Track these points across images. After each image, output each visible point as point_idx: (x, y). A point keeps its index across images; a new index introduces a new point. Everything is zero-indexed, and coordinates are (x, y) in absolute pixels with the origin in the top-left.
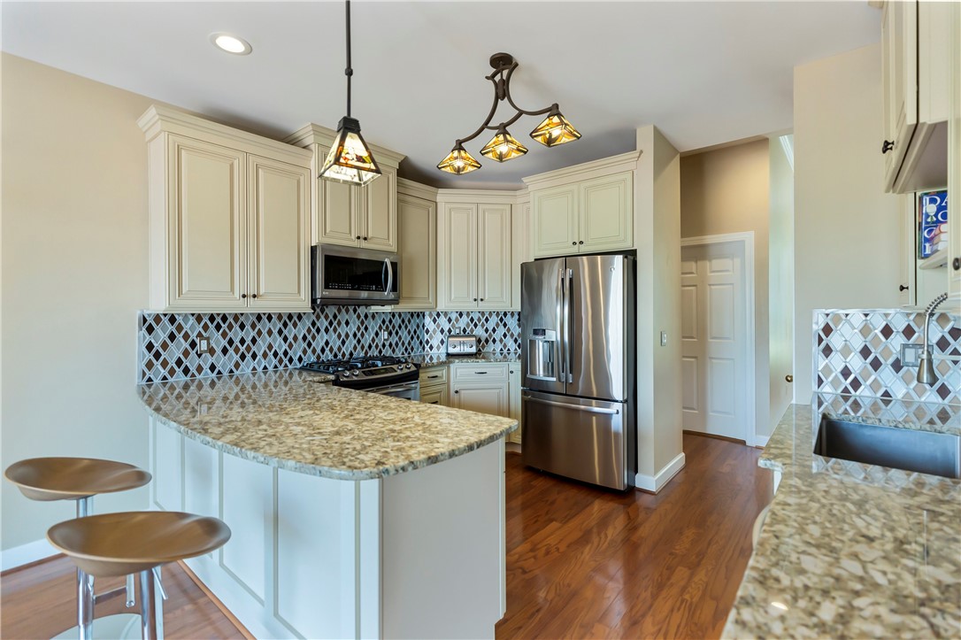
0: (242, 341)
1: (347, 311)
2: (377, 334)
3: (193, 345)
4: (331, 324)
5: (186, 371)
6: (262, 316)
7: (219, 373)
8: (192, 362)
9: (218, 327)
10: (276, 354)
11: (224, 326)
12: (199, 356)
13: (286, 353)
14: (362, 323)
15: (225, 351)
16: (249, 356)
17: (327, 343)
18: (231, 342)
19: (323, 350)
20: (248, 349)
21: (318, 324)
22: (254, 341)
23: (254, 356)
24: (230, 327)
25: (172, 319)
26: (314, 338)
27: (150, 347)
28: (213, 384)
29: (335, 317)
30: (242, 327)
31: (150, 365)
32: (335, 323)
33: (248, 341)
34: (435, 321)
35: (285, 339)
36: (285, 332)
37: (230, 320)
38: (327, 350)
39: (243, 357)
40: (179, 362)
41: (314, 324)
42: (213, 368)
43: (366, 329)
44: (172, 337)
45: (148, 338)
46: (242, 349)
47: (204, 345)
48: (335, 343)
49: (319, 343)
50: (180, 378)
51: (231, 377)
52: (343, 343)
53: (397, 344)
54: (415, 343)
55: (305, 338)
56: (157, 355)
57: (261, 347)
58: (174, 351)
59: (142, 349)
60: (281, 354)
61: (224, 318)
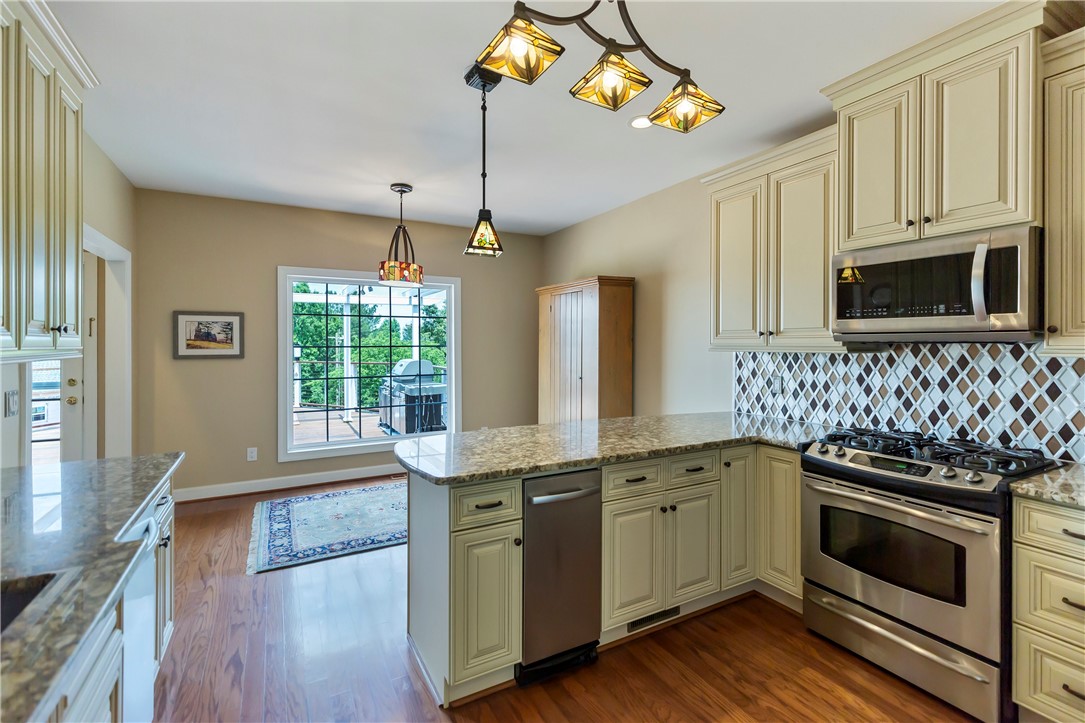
0: (814, 386)
1: (994, 354)
3: (769, 383)
4: (953, 374)
5: (763, 408)
6: (837, 356)
7: (790, 417)
8: (769, 401)
9: (790, 367)
10: (853, 409)
11: (796, 367)
12: (774, 395)
13: (868, 411)
14: (1040, 378)
15: (795, 395)
16: (820, 405)
17: (943, 407)
18: (802, 385)
19: (934, 418)
20: (820, 396)
21: (925, 373)
22: (827, 387)
23: (826, 406)
24: (801, 368)
25: (754, 357)
26: (916, 394)
27: (739, 380)
28: (785, 428)
29: (963, 362)
30: (814, 368)
31: (738, 397)
32: (963, 375)
33: (820, 387)
35: (868, 391)
36: (868, 380)
37: (802, 359)
38: (943, 419)
39: (814, 405)
40: (758, 399)
41: (916, 372)
42: (785, 410)
43: (1054, 392)
44: (754, 374)
45: (739, 373)
46: (814, 395)
47: (777, 386)
48: (965, 411)
49: (928, 402)
50: (758, 413)
51: (802, 424)
52: (983, 412)
55: (899, 393)
56: (744, 389)
57: (834, 398)
58: (755, 387)
59: (735, 381)
60: (860, 410)
61: (796, 358)
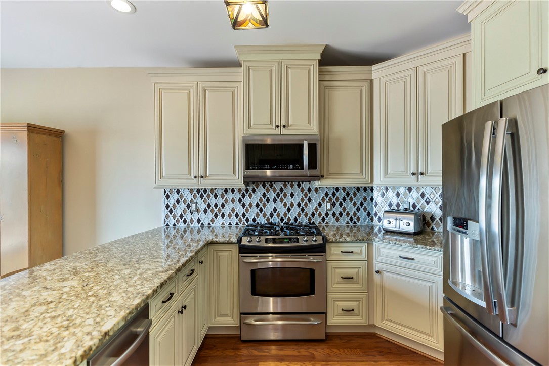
0: (216, 206)
1: (292, 186)
2: (320, 205)
3: (188, 206)
4: (278, 195)
5: (185, 222)
6: (228, 189)
7: (202, 224)
8: (188, 217)
9: (202, 196)
10: (237, 216)
11: (205, 196)
12: (192, 213)
13: (244, 215)
14: (306, 195)
15: (205, 211)
16: (219, 216)
17: (275, 210)
18: (209, 206)
19: (272, 215)
20: (219, 211)
21: (268, 195)
22: (223, 206)
23: (223, 216)
24: (209, 196)
25: (178, 191)
26: (264, 205)
27: (167, 206)
28: (199, 231)
29: (282, 190)
30: (216, 196)
31: (167, 217)
32: (282, 195)
33: (219, 206)
34: (383, 195)
35: (244, 206)
36: (244, 200)
37: (209, 192)
38: (275, 215)
39: (216, 216)
40: (181, 216)
41: (264, 195)
42: (199, 221)
43: (310, 200)
44: (178, 201)
45: (167, 202)
46: (216, 210)
47: (194, 207)
48: (282, 210)
49: (269, 209)
50: (181, 225)
51: (209, 228)
52: (289, 210)
53: (341, 214)
54: (361, 214)
55: (257, 205)
56: (171, 212)
57: (227, 210)
58: (179, 209)
59: (164, 207)
60: (240, 216)
61: (205, 191)
